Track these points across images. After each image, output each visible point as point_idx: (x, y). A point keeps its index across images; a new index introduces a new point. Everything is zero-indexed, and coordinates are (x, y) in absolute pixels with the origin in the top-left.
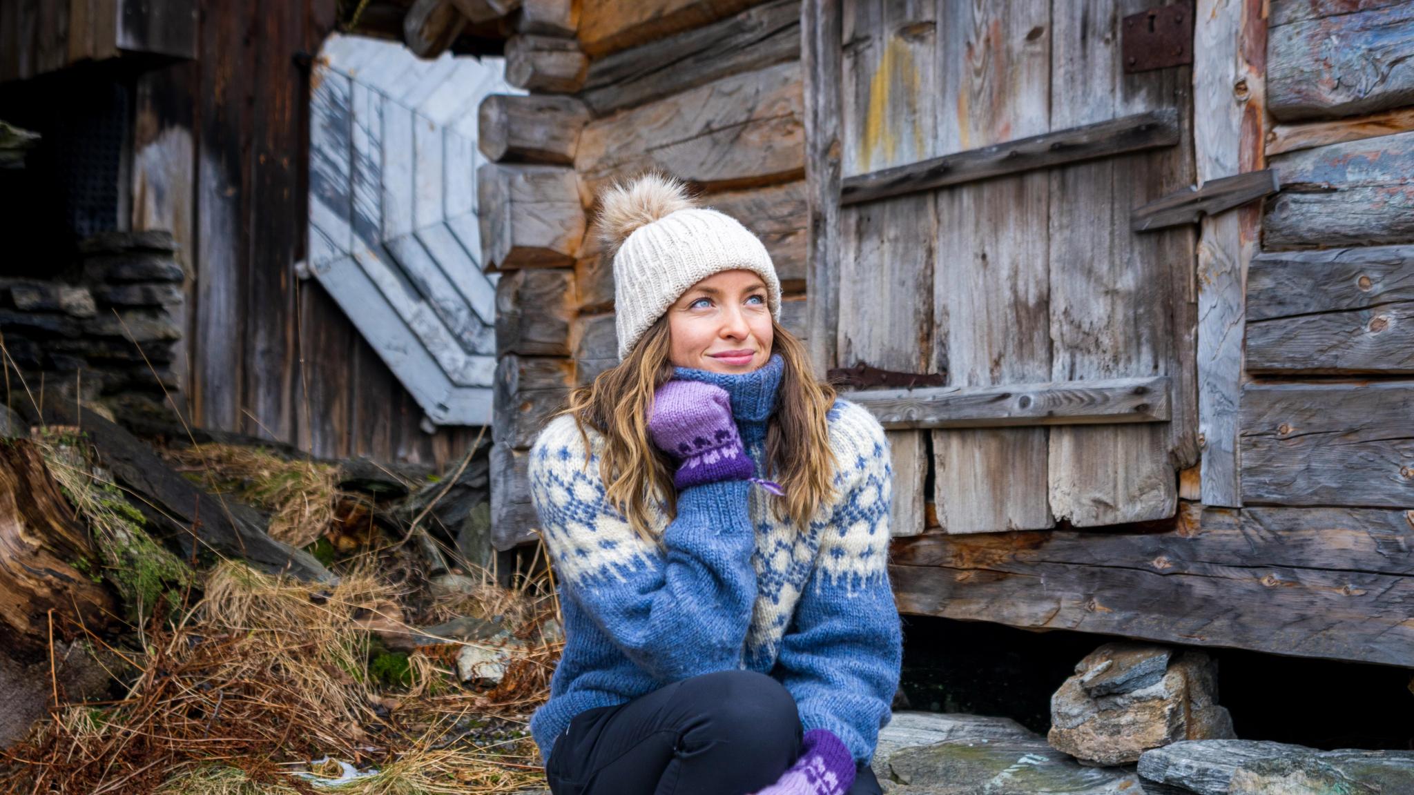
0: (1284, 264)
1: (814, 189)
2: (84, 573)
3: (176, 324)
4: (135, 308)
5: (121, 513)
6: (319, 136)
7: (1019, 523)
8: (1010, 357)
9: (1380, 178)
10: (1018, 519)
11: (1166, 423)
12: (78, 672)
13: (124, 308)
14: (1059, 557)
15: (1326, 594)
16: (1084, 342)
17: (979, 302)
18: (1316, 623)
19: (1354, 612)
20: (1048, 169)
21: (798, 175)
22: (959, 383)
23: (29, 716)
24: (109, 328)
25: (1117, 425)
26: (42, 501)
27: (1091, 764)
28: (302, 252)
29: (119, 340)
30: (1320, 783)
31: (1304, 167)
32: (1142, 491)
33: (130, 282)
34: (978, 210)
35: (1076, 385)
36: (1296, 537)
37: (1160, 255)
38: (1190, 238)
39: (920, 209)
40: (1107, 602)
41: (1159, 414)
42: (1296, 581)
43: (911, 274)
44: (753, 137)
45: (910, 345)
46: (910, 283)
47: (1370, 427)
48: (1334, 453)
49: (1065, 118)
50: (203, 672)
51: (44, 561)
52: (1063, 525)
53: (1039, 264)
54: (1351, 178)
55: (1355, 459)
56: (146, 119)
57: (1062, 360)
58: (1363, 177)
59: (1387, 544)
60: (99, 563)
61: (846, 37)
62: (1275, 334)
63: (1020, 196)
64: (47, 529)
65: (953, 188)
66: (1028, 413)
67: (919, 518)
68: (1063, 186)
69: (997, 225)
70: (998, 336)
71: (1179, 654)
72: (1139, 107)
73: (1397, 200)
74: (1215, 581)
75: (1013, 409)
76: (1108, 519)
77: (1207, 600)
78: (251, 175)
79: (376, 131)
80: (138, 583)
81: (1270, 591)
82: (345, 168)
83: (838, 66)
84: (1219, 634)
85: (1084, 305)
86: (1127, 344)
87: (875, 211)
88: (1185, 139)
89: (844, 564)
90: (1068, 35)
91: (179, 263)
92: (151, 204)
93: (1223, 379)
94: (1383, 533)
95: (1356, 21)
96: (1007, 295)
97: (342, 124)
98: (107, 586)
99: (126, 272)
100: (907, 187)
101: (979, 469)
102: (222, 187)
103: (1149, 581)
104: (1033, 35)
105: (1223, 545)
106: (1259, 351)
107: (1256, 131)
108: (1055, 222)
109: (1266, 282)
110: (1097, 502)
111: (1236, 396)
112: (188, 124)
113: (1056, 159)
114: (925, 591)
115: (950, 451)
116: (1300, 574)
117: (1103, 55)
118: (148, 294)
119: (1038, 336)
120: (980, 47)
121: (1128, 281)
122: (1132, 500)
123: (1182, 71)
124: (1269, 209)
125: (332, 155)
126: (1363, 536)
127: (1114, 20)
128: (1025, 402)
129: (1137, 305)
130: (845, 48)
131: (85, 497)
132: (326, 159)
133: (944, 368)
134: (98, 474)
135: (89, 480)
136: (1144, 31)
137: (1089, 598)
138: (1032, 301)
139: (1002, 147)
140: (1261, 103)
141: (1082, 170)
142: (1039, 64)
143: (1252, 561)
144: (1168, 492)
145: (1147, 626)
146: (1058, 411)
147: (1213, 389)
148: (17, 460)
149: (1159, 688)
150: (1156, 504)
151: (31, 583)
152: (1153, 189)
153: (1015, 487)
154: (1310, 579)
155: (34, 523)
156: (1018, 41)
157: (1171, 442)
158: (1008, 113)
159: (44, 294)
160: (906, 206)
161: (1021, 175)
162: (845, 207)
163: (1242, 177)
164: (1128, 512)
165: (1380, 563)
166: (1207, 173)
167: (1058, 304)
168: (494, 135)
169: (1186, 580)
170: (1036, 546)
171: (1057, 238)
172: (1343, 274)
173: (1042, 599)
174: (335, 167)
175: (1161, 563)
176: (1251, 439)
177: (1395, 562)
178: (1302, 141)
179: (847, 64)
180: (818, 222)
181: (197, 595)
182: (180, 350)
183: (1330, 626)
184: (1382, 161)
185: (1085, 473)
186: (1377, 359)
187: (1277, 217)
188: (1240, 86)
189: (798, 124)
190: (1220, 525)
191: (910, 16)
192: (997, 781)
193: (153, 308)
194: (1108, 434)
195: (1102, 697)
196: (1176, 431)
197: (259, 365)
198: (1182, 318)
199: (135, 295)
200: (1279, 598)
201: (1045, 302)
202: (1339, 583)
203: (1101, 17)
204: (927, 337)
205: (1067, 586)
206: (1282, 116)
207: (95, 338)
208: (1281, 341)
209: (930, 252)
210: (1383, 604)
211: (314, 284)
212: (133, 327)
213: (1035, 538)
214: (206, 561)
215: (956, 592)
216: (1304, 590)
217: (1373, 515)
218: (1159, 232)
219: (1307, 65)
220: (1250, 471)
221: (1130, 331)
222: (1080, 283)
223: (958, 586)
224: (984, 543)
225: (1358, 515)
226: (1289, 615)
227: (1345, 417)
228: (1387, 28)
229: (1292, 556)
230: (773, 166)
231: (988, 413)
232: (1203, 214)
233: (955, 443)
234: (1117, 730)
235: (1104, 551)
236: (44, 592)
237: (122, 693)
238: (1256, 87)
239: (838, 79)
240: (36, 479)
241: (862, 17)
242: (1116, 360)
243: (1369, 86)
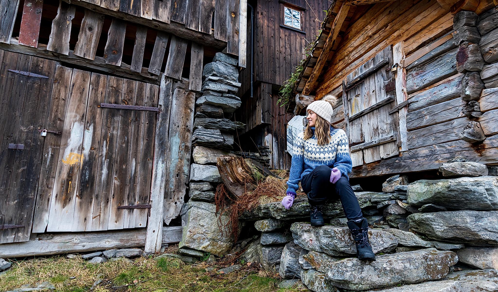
0: (411, 113)
1: (346, 121)
2: (250, 175)
3: (270, 157)
4: (265, 156)
5: (255, 169)
6: (288, 134)
7: (376, 160)
8: (373, 136)
9: (425, 98)
10: (376, 159)
11: (396, 141)
12: (249, 187)
13: (263, 156)
14: (382, 164)
15: (422, 160)
16: (384, 132)
17: (369, 130)
18: (421, 165)
19: (426, 162)
20: (376, 109)
21: (344, 119)
22: (366, 141)
23: (243, 193)
24: (261, 158)
25: (389, 142)
26: (244, 165)
27: (389, 192)
28: (286, 149)
29: (263, 160)
30: (421, 184)
31: (413, 99)
32: (393, 151)
33: (264, 152)
34: (368, 117)
35: (383, 138)
36: (417, 153)
37: (393, 117)
38: (397, 113)
39: (360, 119)
40: (390, 169)
41: (395, 139)
42: (418, 159)
43: (359, 129)
44: (338, 116)
45: (360, 138)
46: (359, 130)
47: (426, 134)
48: (421, 139)
49: (378, 101)
50: (265, 187)
51: (244, 173)
52: (383, 159)
53: (376, 123)
54: (420, 99)
55: (425, 139)
56: (266, 133)
57: (381, 135)
58: (422, 98)
59: (431, 151)
60: (252, 174)
61: (349, 99)
62: (411, 124)
63: (373, 114)
64: (245, 169)
65: (364, 115)
66: (376, 143)
67: (362, 162)
68: (379, 111)
69: (370, 119)
70: (371, 134)
71: (401, 175)
72: (388, 97)
73: (427, 100)
74: (405, 162)
75: (374, 143)
76: (389, 156)
77: (404, 165)
78: (279, 139)
79: (295, 133)
80: (257, 177)
81: (413, 162)
82: (291, 138)
83: (348, 103)
84: (406, 170)
85: (383, 127)
86: (390, 131)
87: (354, 121)
88: (395, 99)
89: (342, 152)
90: (378, 90)
91: (270, 150)
92: (267, 143)
93: (404, 132)
94: (430, 149)
95: (419, 76)
96: (372, 128)
97: (291, 132)
98: (253, 177)
99: (263, 151)
100: (358, 117)
101: (370, 153)
102: (275, 141)
103: (396, 164)
104: (373, 91)
105: (406, 156)
106: (409, 127)
107: (406, 96)
108: (378, 116)
109: (409, 117)
110: (387, 154)
111: (406, 134)
112: (271, 133)
113: (377, 107)
114: (364, 173)
115: (366, 152)
116: (418, 158)
117: (383, 91)
118: (266, 154)
119: (377, 133)
120: (366, 95)
121: (389, 122)
122: (392, 153)
123: (394, 90)
124: (409, 106)
125: (290, 136)
126: (427, 150)
127: (384, 86)
128: (375, 142)
129: (391, 125)
130: (349, 101)
131: (251, 167)
132: (289, 137)
133: (364, 140)
134: (253, 164)
135: (252, 165)
136: (388, 86)
137: (387, 169)
138: (376, 128)
139: (370, 107)
140: (406, 92)
141: (381, 108)
142: (374, 95)
143: (410, 158)
144: (397, 151)
145: (396, 171)
146: (380, 142)
147: (403, 134)
148: (241, 160)
149: (398, 179)
150: (396, 153)
151: (243, 176)
152: (391, 108)
153: (375, 154)
154: (419, 159)
155: (243, 168)
156: (371, 93)
157: (397, 143)
158: (371, 103)
159: (253, 154)
160: (358, 119)
161: (373, 111)
162: (350, 122)
163: (404, 102)
164: (392, 155)
165: (430, 154)
166: (399, 103)
167: (379, 128)
168: (305, 123)
169: (401, 163)
170: (379, 163)
171: (378, 118)
172: (421, 112)
173: (380, 170)
174: (290, 138)
175: (397, 161)
176: (408, 140)
177: (432, 153)
178: (412, 96)
179: (349, 103)
180: (346, 125)
181: (264, 179)
182: (271, 161)
183: (423, 165)
184: (425, 95)
185: (385, 151)
186: (427, 123)
187: (410, 107)
188: (403, 90)
189: (343, 112)
190: (405, 154)
191: (357, 94)
192: (375, 196)
193: (267, 156)
194: (388, 144)
195: (389, 182)
196: (398, 141)
197: (281, 163)
198: (397, 125)
199: (265, 154)
200: (415, 163)
201: (377, 128)
202: (424, 158)
203: (382, 87)
204: (362, 137)
205: (384, 168)
206: (409, 93)
207: (260, 159)
208: (412, 125)
209: (362, 125)
210: (431, 160)
211: (288, 153)
212: (264, 158)
213: (378, 162)
214: (267, 176)
215: (368, 172)
216: (419, 160)
217: (428, 147)
218: (393, 114)
219: (412, 84)
220: (409, 145)
221: (390, 129)
222: (382, 123)
223: (368, 171)
224: (371, 164)
225: (426, 147)
226: (417, 165)
227: (422, 133)
228: (423, 76)
229: (416, 156)
230: (340, 119)
231: (370, 145)
232: (399, 109)
233: (366, 150)
234: (392, 186)
235: (388, 161)
236: (244, 177)
237: (254, 190)
238: (405, 90)
239: (348, 105)
240: (243, 162)
241: (351, 96)
242: (388, 134)
243: (421, 85)
